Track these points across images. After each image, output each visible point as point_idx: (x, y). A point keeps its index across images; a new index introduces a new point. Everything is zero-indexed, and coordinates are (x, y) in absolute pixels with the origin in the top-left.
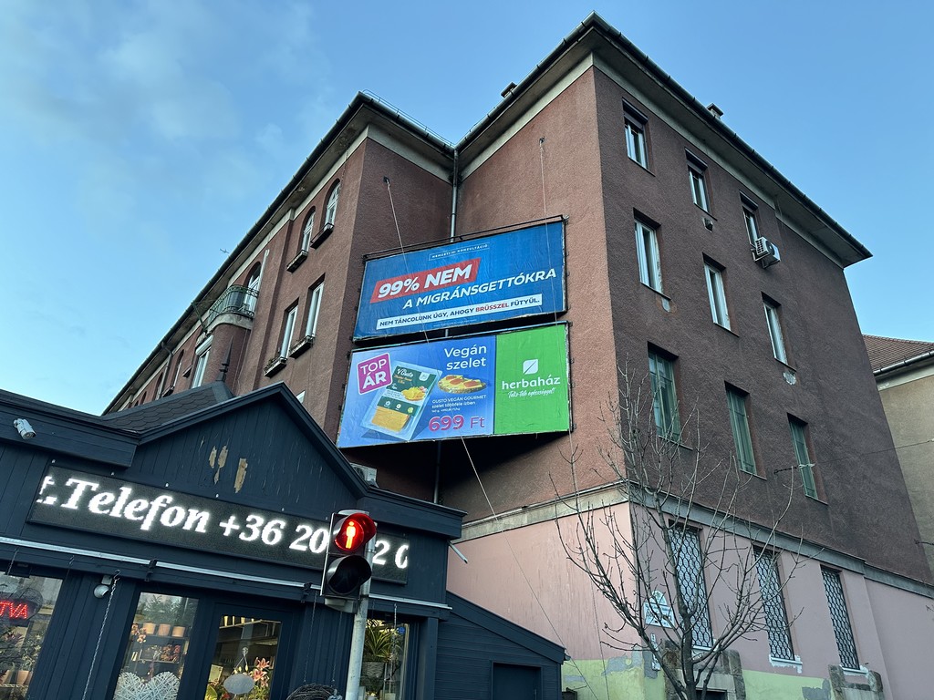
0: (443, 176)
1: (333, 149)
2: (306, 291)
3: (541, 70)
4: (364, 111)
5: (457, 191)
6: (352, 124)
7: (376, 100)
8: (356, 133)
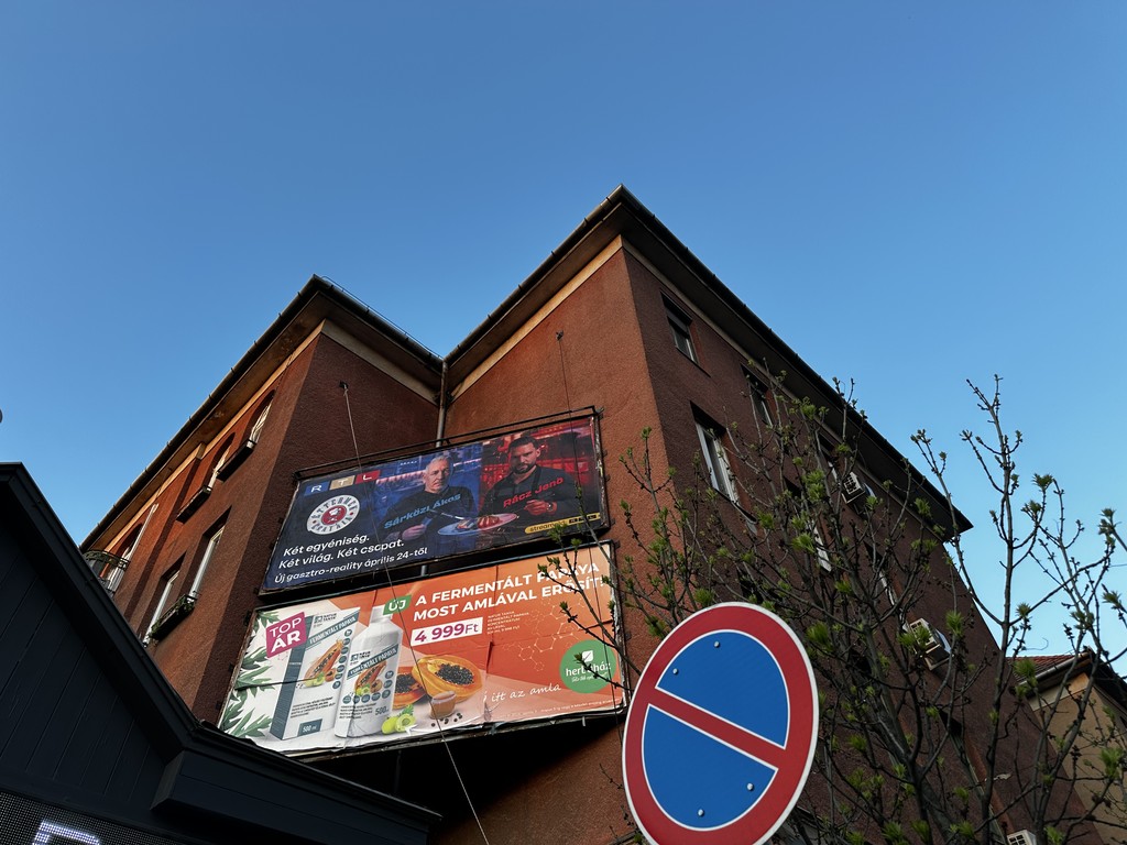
0: (427, 395)
1: (271, 355)
2: (198, 541)
3: (556, 257)
4: (320, 300)
5: (445, 415)
6: (298, 319)
7: (338, 288)
8: (306, 332)
